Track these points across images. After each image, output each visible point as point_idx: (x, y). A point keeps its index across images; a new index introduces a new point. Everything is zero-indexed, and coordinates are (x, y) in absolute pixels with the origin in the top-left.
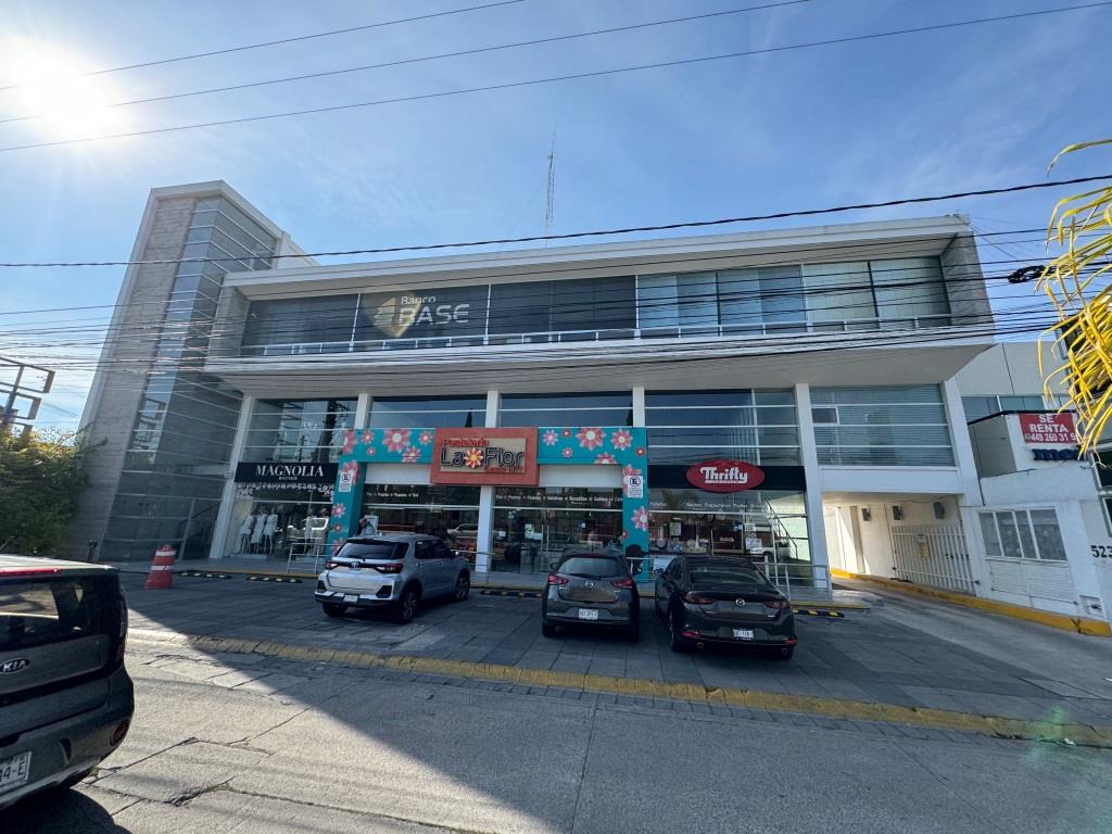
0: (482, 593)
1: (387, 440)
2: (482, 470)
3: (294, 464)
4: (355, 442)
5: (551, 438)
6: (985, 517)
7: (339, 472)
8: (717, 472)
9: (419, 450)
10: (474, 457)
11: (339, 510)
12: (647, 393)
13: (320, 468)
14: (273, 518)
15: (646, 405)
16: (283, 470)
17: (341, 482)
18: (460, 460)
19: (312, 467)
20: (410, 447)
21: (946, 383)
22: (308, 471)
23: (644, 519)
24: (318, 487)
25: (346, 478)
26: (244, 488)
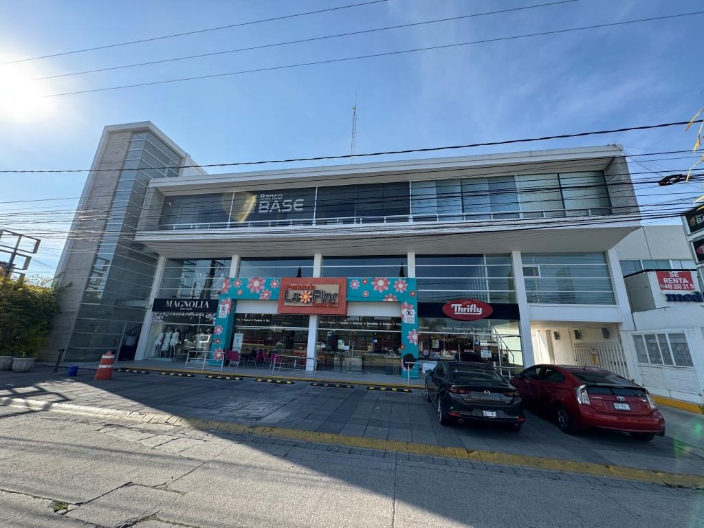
0: (312, 384)
1: (250, 285)
2: (311, 305)
3: (190, 300)
4: (230, 286)
5: (355, 284)
6: (637, 338)
7: (219, 305)
8: (463, 307)
9: (270, 292)
10: (306, 296)
11: (219, 330)
12: (417, 256)
13: (207, 303)
14: (176, 334)
15: (416, 264)
16: (183, 303)
17: (220, 312)
18: (297, 298)
19: (202, 302)
20: (265, 290)
21: (609, 251)
22: (199, 304)
23: (415, 337)
24: (205, 314)
25: (223, 308)
26: (158, 315)
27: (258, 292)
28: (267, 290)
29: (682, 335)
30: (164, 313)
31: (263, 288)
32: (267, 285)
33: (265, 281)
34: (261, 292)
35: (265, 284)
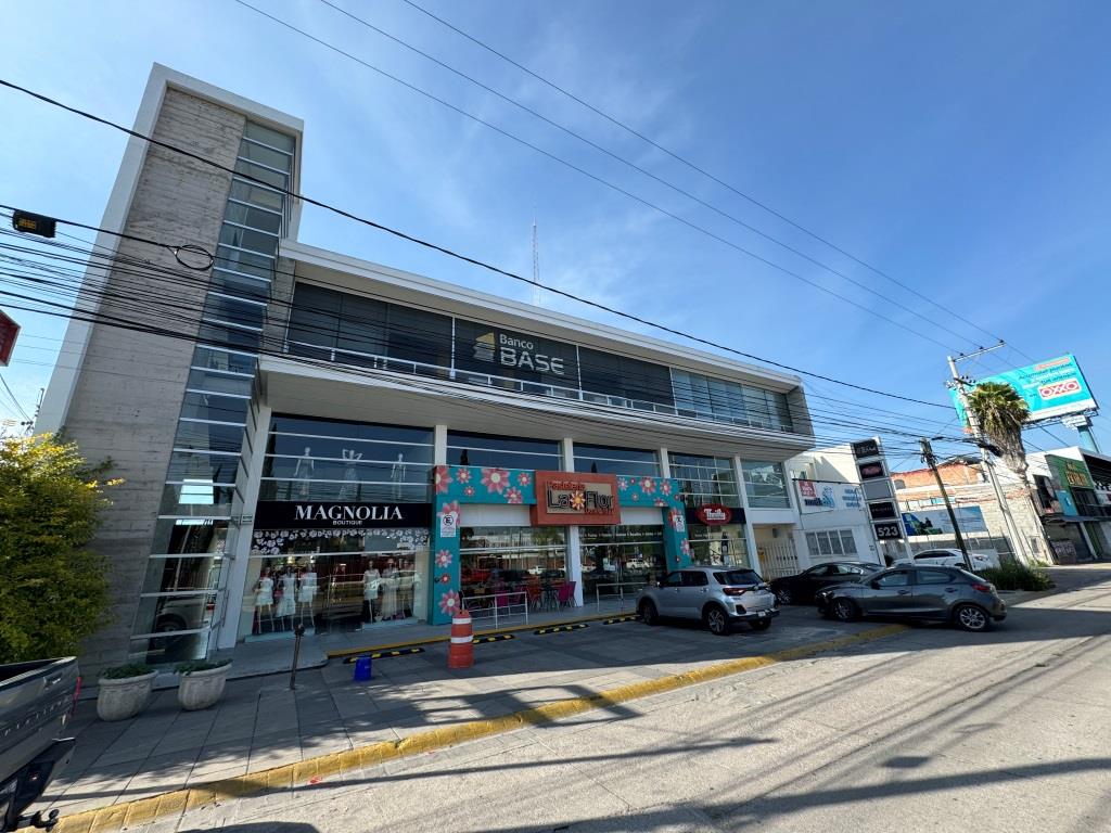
1: (485, 479)
2: (582, 512)
4: (450, 480)
5: (623, 485)
6: (808, 535)
7: (438, 514)
8: (713, 512)
9: (520, 492)
10: (578, 500)
11: (444, 558)
17: (442, 525)
18: (565, 502)
20: (510, 488)
23: (687, 547)
25: (448, 521)
26: (267, 539)
27: (500, 491)
28: (514, 488)
29: (850, 532)
30: (285, 534)
31: (508, 485)
32: (514, 481)
33: (508, 474)
34: (505, 491)
35: (509, 479)
